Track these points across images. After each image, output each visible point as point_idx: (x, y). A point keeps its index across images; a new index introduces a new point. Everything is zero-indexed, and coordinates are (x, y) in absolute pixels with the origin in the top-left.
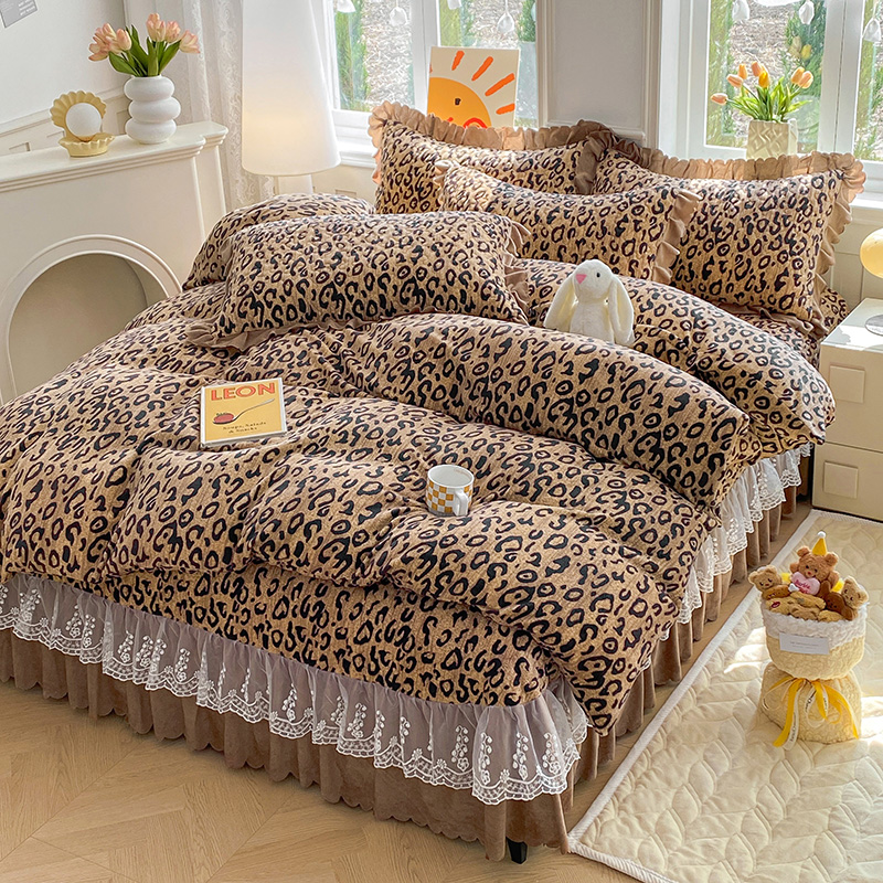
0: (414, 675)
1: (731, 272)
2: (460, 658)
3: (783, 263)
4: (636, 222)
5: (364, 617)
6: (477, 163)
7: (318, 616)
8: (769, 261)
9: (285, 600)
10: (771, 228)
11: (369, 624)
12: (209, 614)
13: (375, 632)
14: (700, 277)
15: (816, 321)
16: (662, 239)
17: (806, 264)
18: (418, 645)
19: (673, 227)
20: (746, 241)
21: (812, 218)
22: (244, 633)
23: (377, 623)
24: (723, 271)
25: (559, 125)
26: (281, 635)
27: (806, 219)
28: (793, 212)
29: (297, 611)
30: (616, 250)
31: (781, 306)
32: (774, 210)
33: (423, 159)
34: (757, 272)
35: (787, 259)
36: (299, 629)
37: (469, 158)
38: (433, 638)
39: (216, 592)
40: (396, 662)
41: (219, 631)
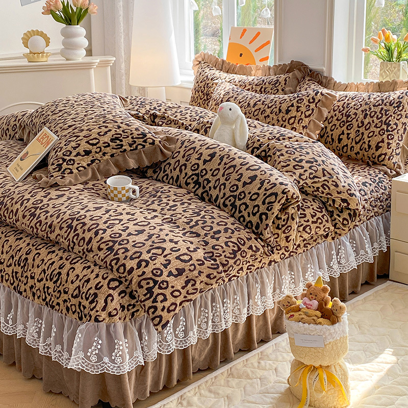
0: (60, 301)
1: (352, 139)
2: (80, 292)
3: (381, 135)
4: (298, 107)
5: (43, 267)
7: (25, 265)
8: (373, 134)
9: (12, 256)
10: (378, 116)
11: (44, 270)
13: (46, 275)
14: (337, 142)
15: (398, 170)
16: (311, 117)
17: (396, 138)
18: (63, 283)
19: (320, 111)
20: (362, 122)
21: (403, 113)
23: (48, 270)
24: (348, 139)
26: (9, 276)
27: (399, 113)
28: (391, 108)
29: (16, 263)
30: (285, 121)
31: (378, 160)
32: (381, 107)
33: (212, 79)
34: (366, 140)
35: (384, 134)
36: (16, 273)
37: (234, 79)
38: (69, 280)
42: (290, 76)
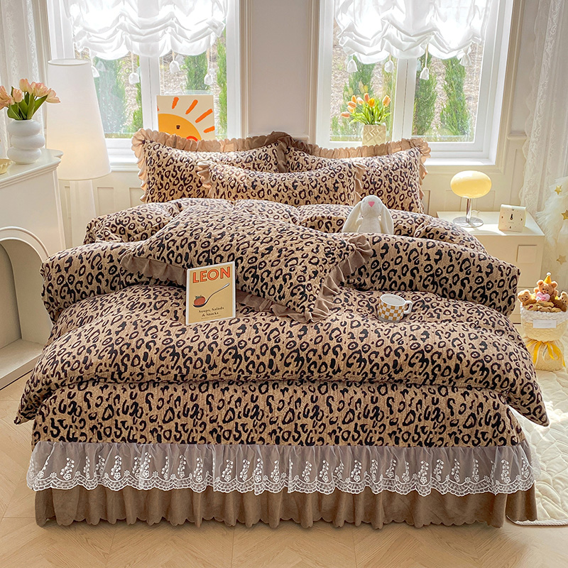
0: (445, 435)
2: (475, 419)
3: (410, 197)
4: (342, 183)
5: (408, 409)
7: (376, 415)
8: (404, 197)
9: (352, 411)
10: (400, 179)
11: (412, 412)
12: (293, 433)
13: (417, 416)
18: (446, 417)
20: (390, 187)
22: (321, 439)
23: (417, 410)
25: (259, 136)
26: (349, 433)
27: (413, 173)
28: (407, 170)
29: (361, 416)
36: (363, 426)
38: (456, 411)
39: (299, 418)
40: (432, 430)
41: (301, 443)
42: (276, 147)
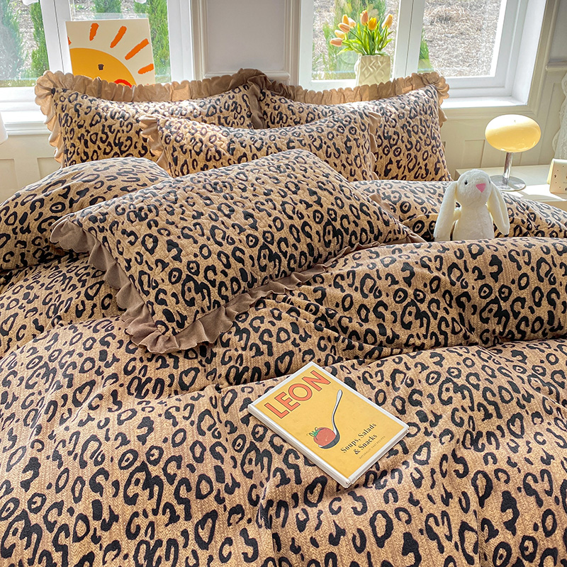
1: (404, 167)
3: (435, 154)
4: (356, 140)
6: (166, 113)
8: (428, 154)
10: (421, 130)
19: (372, 140)
20: (410, 143)
24: (399, 168)
25: (220, 75)
30: (352, 164)
32: (418, 117)
34: (422, 164)
35: (436, 151)
42: (246, 92)
